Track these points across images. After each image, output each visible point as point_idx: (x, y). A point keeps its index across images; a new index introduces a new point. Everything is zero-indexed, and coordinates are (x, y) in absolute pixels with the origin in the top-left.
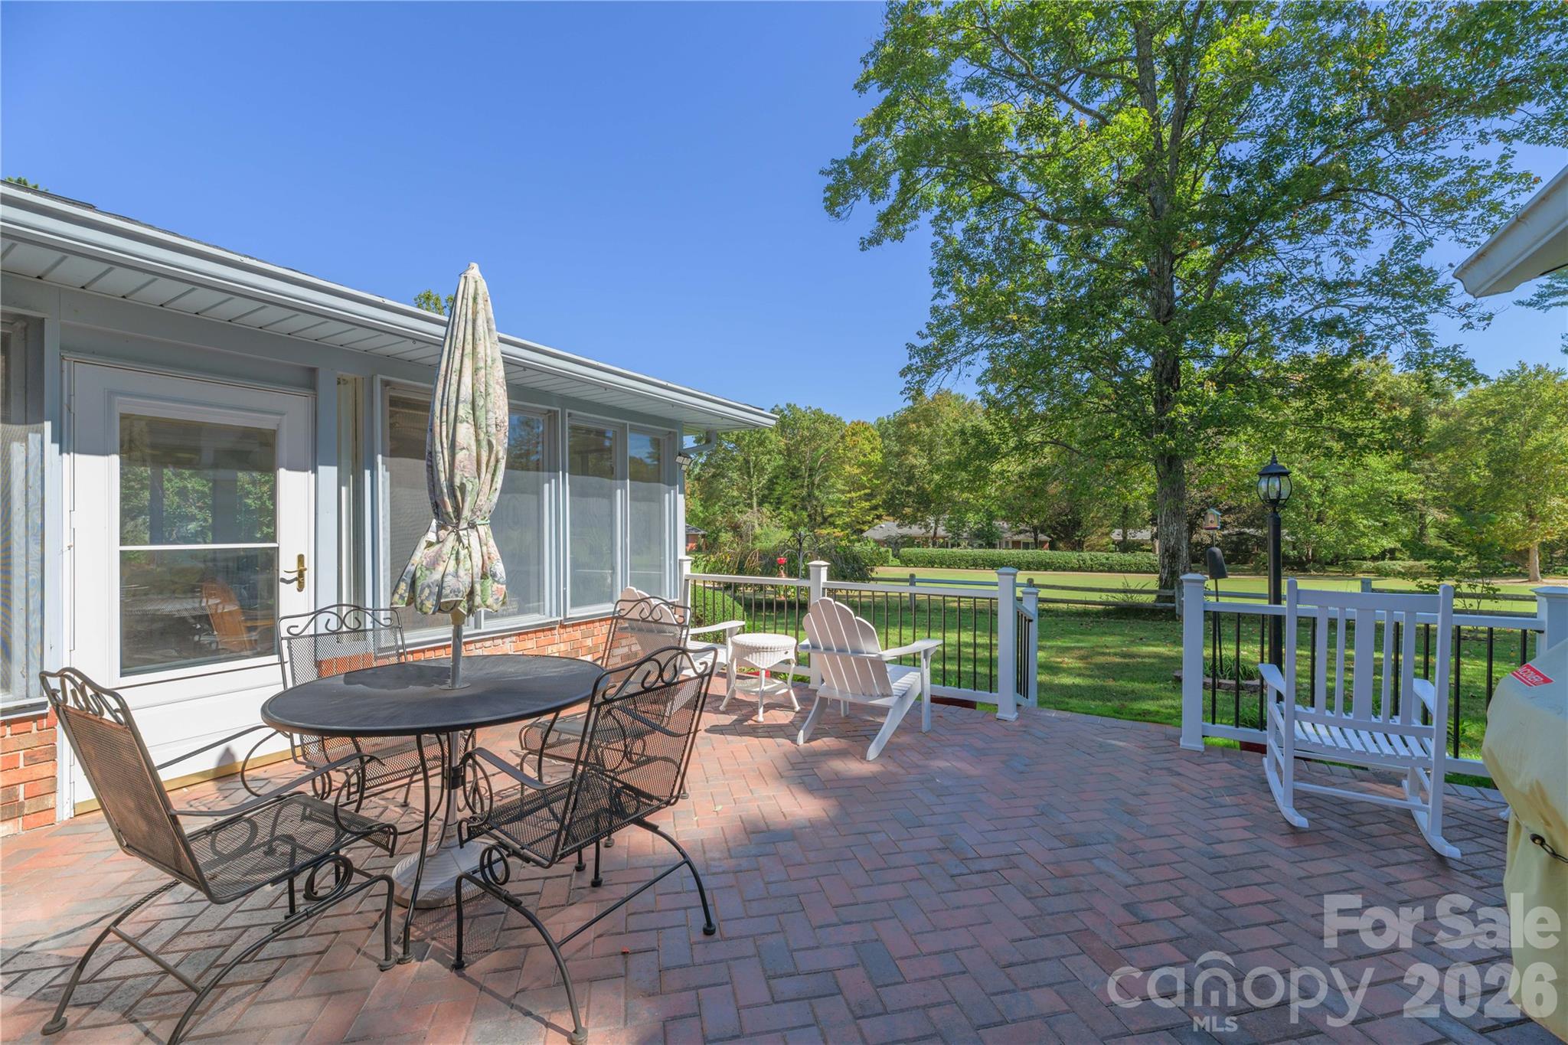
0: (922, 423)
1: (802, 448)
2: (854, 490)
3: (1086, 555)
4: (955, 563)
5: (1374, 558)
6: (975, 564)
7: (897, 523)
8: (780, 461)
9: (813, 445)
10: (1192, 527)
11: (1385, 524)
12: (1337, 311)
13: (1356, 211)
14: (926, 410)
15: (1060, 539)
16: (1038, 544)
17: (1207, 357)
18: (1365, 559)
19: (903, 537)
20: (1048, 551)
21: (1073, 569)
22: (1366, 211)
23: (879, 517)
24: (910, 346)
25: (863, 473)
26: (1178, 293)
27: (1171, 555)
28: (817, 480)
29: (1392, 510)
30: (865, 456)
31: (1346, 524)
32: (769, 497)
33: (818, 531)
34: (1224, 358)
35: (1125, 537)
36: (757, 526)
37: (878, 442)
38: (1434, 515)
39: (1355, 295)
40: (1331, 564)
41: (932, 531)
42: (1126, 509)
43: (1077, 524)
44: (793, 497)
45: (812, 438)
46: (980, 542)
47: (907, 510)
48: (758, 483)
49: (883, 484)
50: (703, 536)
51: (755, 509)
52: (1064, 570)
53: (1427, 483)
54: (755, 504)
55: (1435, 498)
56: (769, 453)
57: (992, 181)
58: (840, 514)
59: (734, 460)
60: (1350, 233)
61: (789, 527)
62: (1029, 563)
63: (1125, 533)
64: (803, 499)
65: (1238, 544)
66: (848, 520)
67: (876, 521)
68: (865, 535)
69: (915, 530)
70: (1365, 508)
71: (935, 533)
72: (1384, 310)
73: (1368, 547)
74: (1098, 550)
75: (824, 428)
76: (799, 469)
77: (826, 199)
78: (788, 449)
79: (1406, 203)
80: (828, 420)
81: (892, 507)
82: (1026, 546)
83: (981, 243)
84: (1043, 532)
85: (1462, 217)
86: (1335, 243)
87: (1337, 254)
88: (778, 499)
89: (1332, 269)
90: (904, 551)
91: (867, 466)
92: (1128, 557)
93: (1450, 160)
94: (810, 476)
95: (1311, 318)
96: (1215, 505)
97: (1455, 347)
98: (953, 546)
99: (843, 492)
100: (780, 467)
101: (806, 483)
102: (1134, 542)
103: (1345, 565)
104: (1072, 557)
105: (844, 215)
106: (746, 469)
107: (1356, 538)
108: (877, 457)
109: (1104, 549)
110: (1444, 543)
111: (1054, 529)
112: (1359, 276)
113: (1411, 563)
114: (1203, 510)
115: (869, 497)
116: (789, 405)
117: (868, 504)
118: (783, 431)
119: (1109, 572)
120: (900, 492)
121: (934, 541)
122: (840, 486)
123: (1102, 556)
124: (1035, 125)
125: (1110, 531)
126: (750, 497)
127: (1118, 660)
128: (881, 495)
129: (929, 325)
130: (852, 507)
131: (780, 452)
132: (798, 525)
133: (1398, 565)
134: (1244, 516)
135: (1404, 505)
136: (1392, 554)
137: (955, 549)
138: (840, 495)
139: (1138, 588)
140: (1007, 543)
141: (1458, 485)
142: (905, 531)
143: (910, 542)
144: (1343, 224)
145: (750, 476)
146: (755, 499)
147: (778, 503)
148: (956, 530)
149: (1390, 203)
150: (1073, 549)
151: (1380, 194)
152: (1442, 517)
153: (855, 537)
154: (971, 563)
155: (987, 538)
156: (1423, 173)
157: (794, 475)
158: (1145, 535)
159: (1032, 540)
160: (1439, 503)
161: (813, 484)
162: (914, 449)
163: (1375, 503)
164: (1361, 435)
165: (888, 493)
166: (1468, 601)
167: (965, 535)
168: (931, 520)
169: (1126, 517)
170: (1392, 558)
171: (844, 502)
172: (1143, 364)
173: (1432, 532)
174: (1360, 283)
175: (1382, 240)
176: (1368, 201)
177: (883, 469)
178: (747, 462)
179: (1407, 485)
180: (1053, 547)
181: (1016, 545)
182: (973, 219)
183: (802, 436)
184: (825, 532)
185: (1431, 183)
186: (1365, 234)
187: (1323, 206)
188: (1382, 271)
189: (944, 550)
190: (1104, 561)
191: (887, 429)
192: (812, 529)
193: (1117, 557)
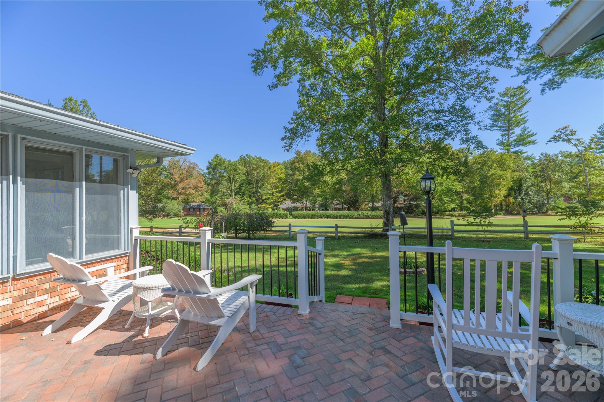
0: (300, 163)
1: (253, 172)
2: (274, 189)
3: (360, 212)
4: (313, 217)
5: (449, 211)
6: (321, 217)
7: (291, 202)
8: (244, 177)
9: (258, 171)
10: (395, 201)
11: (452, 199)
12: (439, 121)
13: (443, 87)
14: (302, 158)
15: (351, 207)
16: (344, 209)
17: (398, 138)
18: (446, 211)
19: (294, 207)
20: (347, 211)
21: (356, 218)
22: (447, 87)
23: (285, 200)
24: (285, 128)
25: (278, 182)
26: (387, 113)
27: (387, 213)
28: (259, 185)
29: (454, 195)
30: (279, 175)
31: (441, 200)
32: (239, 192)
33: (260, 206)
34: (403, 139)
35: (373, 206)
36: (234, 204)
37: (284, 171)
38: (465, 196)
39: (445, 116)
40: (437, 213)
41: (305, 205)
42: (373, 195)
43: (357, 201)
44: (250, 192)
45: (257, 168)
46: (322, 208)
47: (295, 197)
48: (235, 187)
49: (286, 187)
50: (211, 209)
51: (233, 197)
52: (353, 218)
53: (463, 186)
54: (233, 195)
55: (465, 191)
56: (239, 174)
57: (319, 66)
58: (269, 199)
59: (224, 177)
60: (442, 95)
61: (248, 204)
62: (340, 216)
63: (373, 204)
64: (254, 193)
65: (410, 207)
66: (272, 201)
67: (284, 201)
68: (279, 207)
69: (298, 205)
70: (446, 194)
71: (306, 205)
72: (454, 121)
73: (448, 207)
74: (364, 211)
75: (262, 164)
76: (252, 181)
77: (252, 67)
78: (247, 172)
79: (459, 85)
80: (264, 161)
81: (289, 196)
82: (339, 209)
83: (316, 90)
84: (345, 204)
85: (476, 91)
86: (437, 98)
87: (438, 102)
88: (243, 193)
89: (437, 107)
90: (294, 213)
91: (280, 179)
92: (374, 213)
93: (472, 70)
94: (256, 183)
95: (432, 123)
96: (402, 193)
97: (477, 136)
98: (313, 210)
99: (270, 190)
100: (244, 180)
101: (255, 186)
102: (376, 207)
103: (441, 214)
104: (355, 213)
105: (261, 73)
106: (229, 180)
107: (444, 204)
108: (283, 176)
109: (366, 210)
110: (468, 205)
111: (349, 203)
112: (446, 109)
113: (459, 212)
114: (398, 195)
115: (280, 192)
116: (247, 155)
117: (280, 194)
118: (245, 165)
119: (368, 218)
120: (293, 190)
121: (306, 209)
122: (269, 187)
123: (365, 213)
124: (333, 44)
125: (368, 203)
126: (231, 192)
127: (367, 260)
128: (285, 191)
129: (292, 119)
130: (274, 196)
131: (244, 174)
132: (252, 203)
133: (456, 213)
134: (411, 198)
135: (457, 193)
136: (453, 209)
137: (313, 212)
138: (269, 191)
139: (376, 226)
140: (333, 208)
141: (472, 186)
142: (295, 205)
143: (296, 209)
144: (440, 92)
145: (231, 184)
146: (233, 193)
147: (243, 195)
148: (313, 204)
149: (454, 85)
150: (356, 210)
151: (451, 82)
152: (468, 197)
153: (275, 208)
154: (319, 216)
155: (325, 207)
156: (464, 75)
157: (250, 183)
158: (379, 204)
159: (341, 207)
160: (467, 192)
161: (258, 187)
162: (297, 173)
163: (449, 192)
164: (448, 168)
165: (288, 190)
166: (484, 227)
167: (317, 206)
168: (304, 201)
169: (373, 199)
170: (454, 211)
171: (270, 194)
172: (375, 139)
173: (465, 202)
174: (447, 111)
175: (452, 98)
176: (447, 84)
177: (286, 181)
178: (230, 177)
179: (458, 187)
180: (349, 210)
181: (336, 209)
182: (312, 80)
183: (253, 168)
184: (263, 206)
185: (467, 78)
186: (447, 95)
187: (433, 85)
188: (453, 107)
189: (309, 212)
190: (366, 214)
191: (287, 165)
192: (257, 205)
193: (370, 213)
